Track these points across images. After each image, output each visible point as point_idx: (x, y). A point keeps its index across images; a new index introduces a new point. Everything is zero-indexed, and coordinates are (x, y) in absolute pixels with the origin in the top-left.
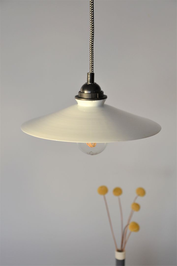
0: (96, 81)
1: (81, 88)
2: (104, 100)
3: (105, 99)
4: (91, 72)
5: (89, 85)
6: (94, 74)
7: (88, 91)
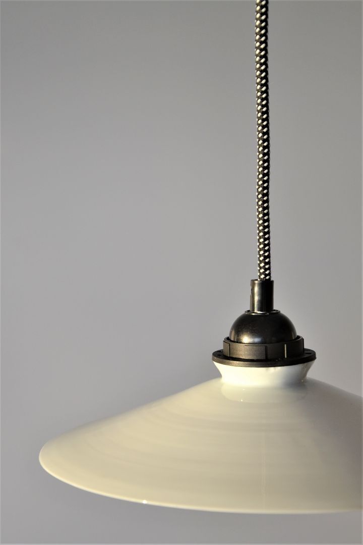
0: (279, 305)
1: (232, 329)
2: (305, 364)
4: (262, 276)
5: (258, 316)
6: (272, 282)
7: (253, 335)
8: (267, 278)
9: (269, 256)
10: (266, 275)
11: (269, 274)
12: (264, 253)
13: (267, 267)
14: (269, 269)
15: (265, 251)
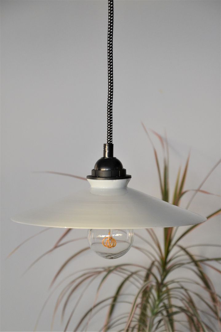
3: (129, 179)
4: (109, 142)
6: (113, 145)
8: (111, 143)
9: (112, 133)
12: (110, 132)
14: (112, 139)
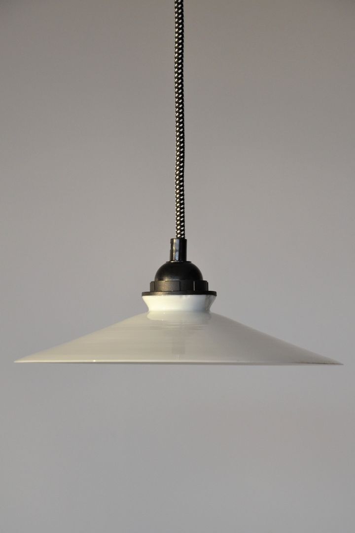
0: (192, 257)
3: (213, 297)
4: (179, 236)
6: (186, 240)
7: (171, 277)
8: (182, 237)
9: (183, 221)
10: (181, 235)
11: (184, 234)
13: (182, 229)
14: (184, 230)
15: (181, 217)
